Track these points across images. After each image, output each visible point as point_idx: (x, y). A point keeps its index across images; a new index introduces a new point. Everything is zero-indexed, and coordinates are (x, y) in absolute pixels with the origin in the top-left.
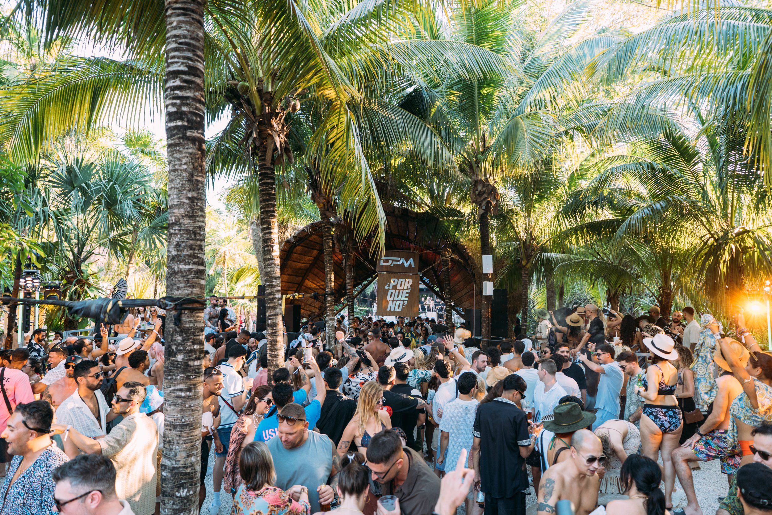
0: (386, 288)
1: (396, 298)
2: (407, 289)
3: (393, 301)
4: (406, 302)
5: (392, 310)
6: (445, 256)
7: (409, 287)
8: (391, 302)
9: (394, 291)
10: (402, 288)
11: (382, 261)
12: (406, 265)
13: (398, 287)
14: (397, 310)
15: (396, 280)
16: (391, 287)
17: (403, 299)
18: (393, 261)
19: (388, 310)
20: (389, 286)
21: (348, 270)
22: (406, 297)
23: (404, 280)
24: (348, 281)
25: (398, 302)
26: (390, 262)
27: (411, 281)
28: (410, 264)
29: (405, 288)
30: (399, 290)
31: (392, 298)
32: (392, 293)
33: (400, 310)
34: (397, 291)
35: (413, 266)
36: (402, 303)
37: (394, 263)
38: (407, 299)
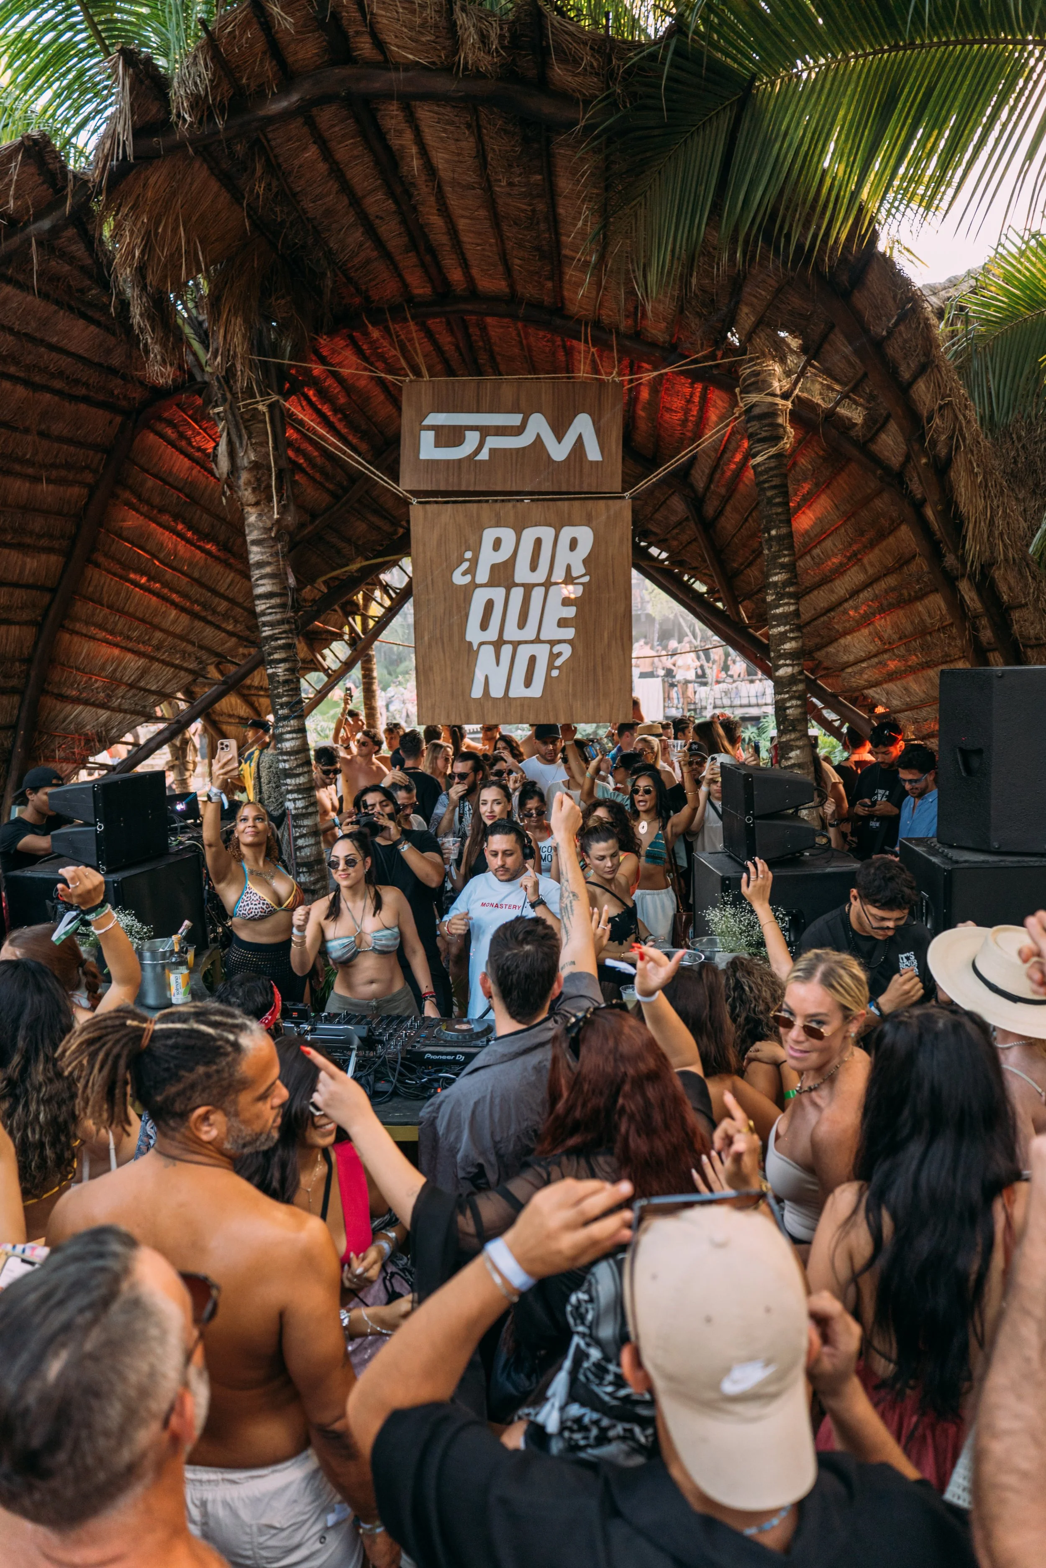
0: (459, 578)
1: (512, 633)
2: (569, 579)
3: (498, 644)
4: (566, 651)
5: (497, 692)
6: (760, 384)
7: (578, 570)
8: (487, 653)
9: (498, 594)
10: (540, 576)
11: (427, 438)
12: (559, 451)
13: (522, 573)
14: (518, 690)
15: (507, 535)
16: (482, 576)
17: (551, 631)
18: (485, 432)
19: (477, 692)
20: (472, 571)
21: (247, 495)
22: (562, 623)
23: (546, 533)
24: (256, 554)
25: (525, 652)
26: (472, 438)
27: (585, 536)
28: (579, 444)
29: (559, 575)
30: (528, 588)
31: (492, 634)
32: (489, 606)
33: (536, 690)
34: (517, 594)
35: (593, 453)
36: (542, 652)
37: (493, 442)
38: (569, 633)
